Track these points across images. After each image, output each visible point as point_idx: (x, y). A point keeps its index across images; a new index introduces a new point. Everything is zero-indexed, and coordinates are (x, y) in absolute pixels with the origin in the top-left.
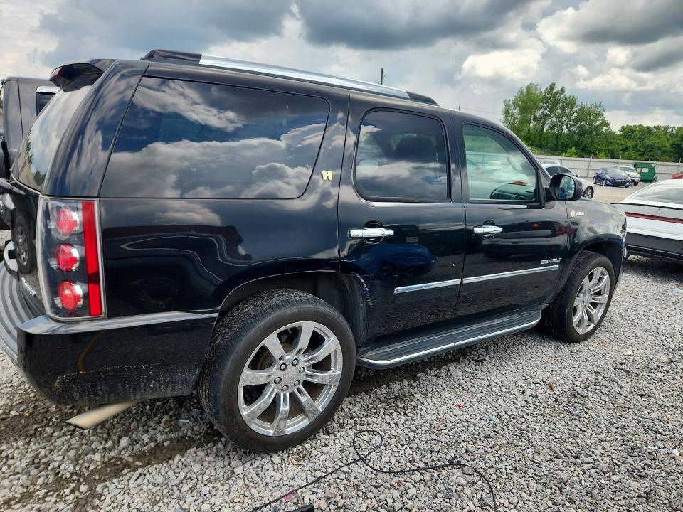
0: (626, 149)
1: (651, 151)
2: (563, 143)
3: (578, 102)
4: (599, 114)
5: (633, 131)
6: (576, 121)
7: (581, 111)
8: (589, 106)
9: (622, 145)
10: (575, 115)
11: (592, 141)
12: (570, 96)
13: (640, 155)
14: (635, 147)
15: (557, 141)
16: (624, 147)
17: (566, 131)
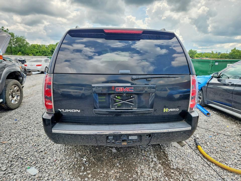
0: (37, 53)
1: (45, 53)
2: (14, 50)
3: (15, 35)
4: (24, 40)
5: (35, 46)
6: (16, 42)
7: (17, 38)
8: (20, 37)
9: (35, 51)
10: (15, 40)
11: (25, 50)
12: (11, 33)
13: (42, 54)
14: (40, 52)
15: (11, 50)
16: (36, 52)
17: (13, 46)
